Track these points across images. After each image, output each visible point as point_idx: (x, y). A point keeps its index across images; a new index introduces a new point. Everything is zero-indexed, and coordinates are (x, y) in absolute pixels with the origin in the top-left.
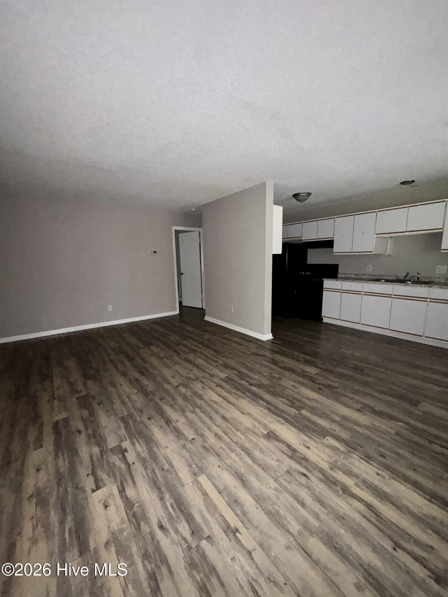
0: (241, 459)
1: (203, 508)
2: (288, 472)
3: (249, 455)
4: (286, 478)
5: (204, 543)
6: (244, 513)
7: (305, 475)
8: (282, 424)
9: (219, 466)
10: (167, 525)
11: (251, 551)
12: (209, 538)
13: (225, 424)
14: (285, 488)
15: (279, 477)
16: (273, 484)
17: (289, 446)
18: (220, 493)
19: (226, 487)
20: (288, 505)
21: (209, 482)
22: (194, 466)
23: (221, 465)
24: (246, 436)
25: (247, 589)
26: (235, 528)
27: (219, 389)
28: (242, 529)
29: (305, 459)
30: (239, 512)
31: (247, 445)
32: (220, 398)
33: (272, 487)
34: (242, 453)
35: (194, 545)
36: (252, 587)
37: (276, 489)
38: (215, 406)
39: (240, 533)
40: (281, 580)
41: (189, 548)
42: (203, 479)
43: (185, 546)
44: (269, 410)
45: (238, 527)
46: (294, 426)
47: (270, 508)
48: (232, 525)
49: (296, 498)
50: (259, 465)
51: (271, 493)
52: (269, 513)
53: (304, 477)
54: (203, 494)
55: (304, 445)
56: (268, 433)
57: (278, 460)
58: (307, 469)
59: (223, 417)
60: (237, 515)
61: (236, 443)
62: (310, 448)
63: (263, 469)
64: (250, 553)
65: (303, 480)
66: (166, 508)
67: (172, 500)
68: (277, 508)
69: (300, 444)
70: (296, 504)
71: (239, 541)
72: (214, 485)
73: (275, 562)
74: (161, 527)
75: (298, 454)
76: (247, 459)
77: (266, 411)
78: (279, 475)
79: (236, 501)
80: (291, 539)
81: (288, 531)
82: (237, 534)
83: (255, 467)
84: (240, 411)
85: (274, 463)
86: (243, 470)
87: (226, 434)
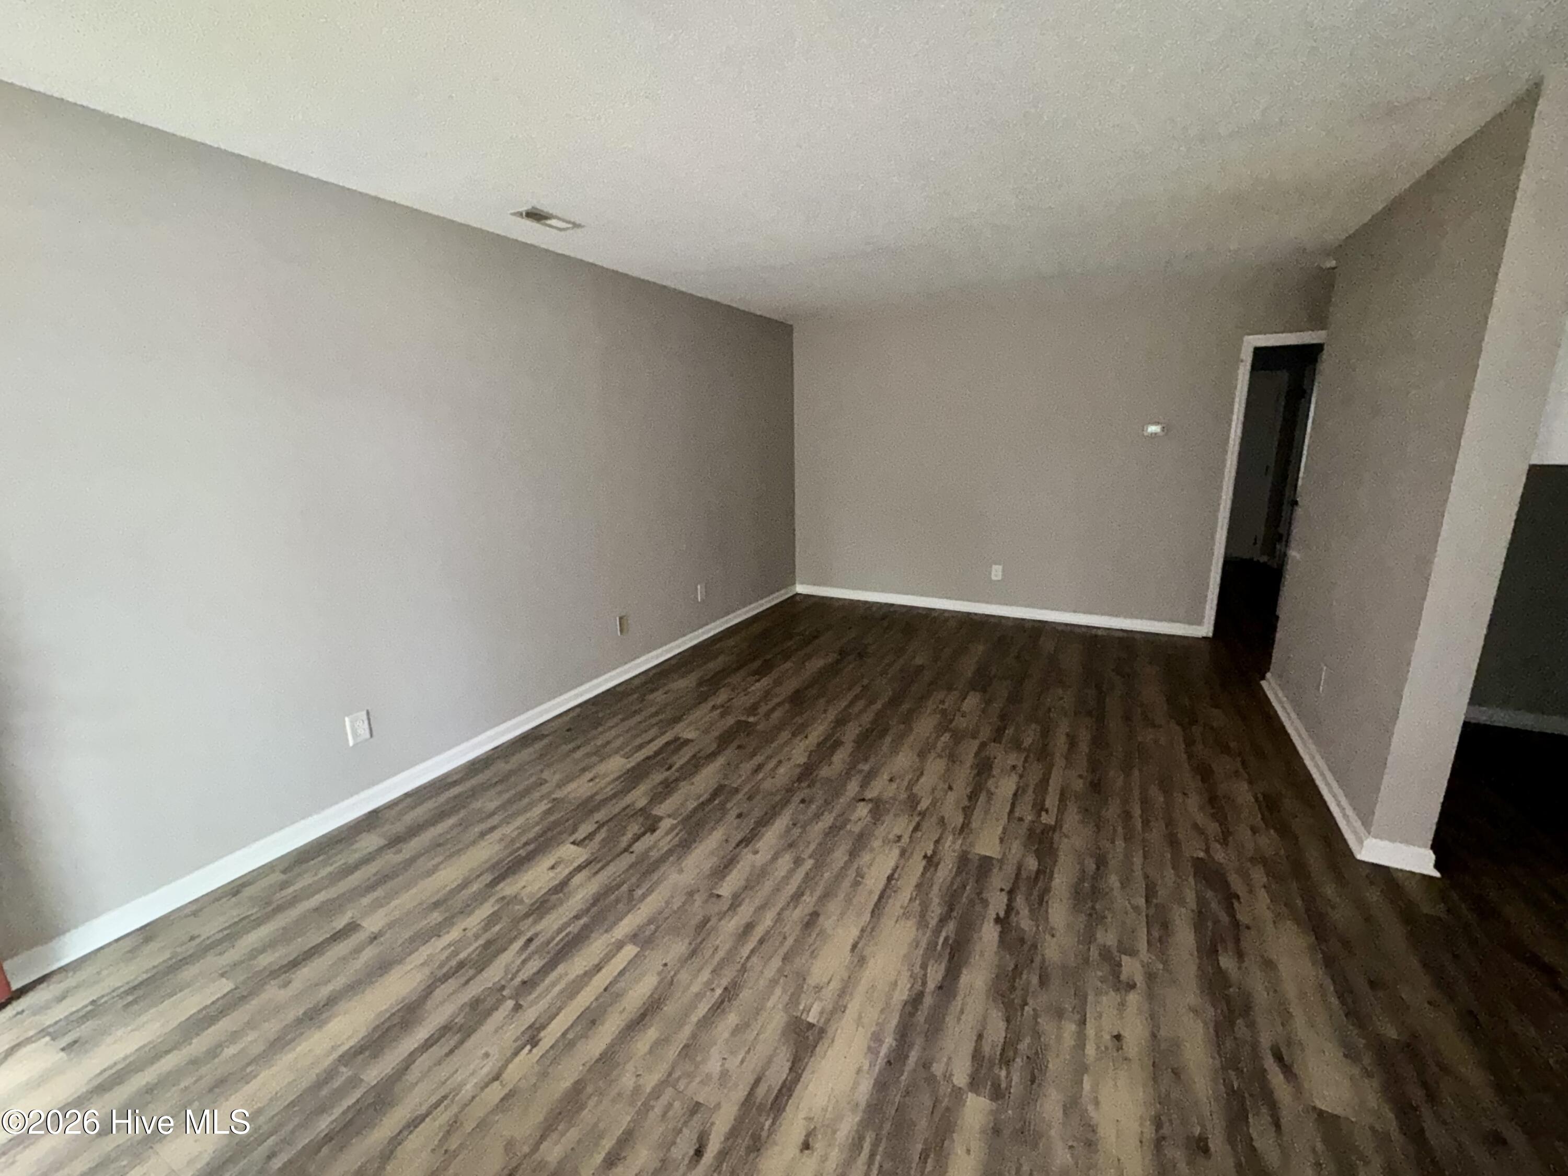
0: (699, 996)
1: (572, 976)
2: (696, 1108)
3: (718, 1008)
4: (677, 1104)
5: (510, 1003)
6: (571, 1045)
7: (699, 1153)
8: (872, 1051)
9: (665, 965)
10: (532, 947)
11: (501, 1079)
12: (518, 1007)
13: (792, 928)
14: (647, 1108)
15: (674, 1087)
16: (651, 1081)
17: (787, 1090)
18: (605, 990)
19: (619, 996)
20: (602, 1125)
21: (625, 963)
22: (652, 927)
23: (669, 967)
24: (774, 982)
25: (442, 1092)
26: (540, 1040)
27: (917, 865)
28: (538, 1052)
29: (757, 1146)
30: (570, 1036)
31: (746, 995)
32: (883, 881)
33: (641, 1081)
34: (719, 991)
35: (504, 993)
36: (445, 1097)
37: (637, 1089)
38: (846, 884)
39: (530, 1051)
40: (453, 1144)
41: (503, 988)
42: (630, 950)
43: (503, 982)
44: (915, 1001)
45: (541, 1043)
46: (881, 1086)
47: (590, 1089)
48: (542, 1034)
49: (627, 1139)
50: (694, 1036)
51: (627, 1081)
52: (578, 1088)
53: (692, 1152)
54: (598, 965)
55: (810, 1134)
56: (811, 1026)
57: (724, 1075)
58: (723, 1155)
59: (815, 915)
60: (564, 1034)
61: (743, 969)
62: (806, 1152)
63: (686, 1046)
64: (497, 1078)
65: (684, 1147)
66: (560, 931)
67: (576, 931)
68: (591, 1103)
69: (809, 1119)
70: (608, 1144)
71: (516, 1053)
72: (622, 973)
73: (483, 1125)
74: (530, 940)
75: (768, 1124)
76: (703, 1009)
77: (902, 994)
78: (681, 1086)
79: (593, 1022)
80: (526, 1149)
81: (543, 1138)
82: (528, 1047)
83: (687, 1031)
84: (860, 938)
85: (713, 1066)
86: (670, 1008)
87: (761, 941)
